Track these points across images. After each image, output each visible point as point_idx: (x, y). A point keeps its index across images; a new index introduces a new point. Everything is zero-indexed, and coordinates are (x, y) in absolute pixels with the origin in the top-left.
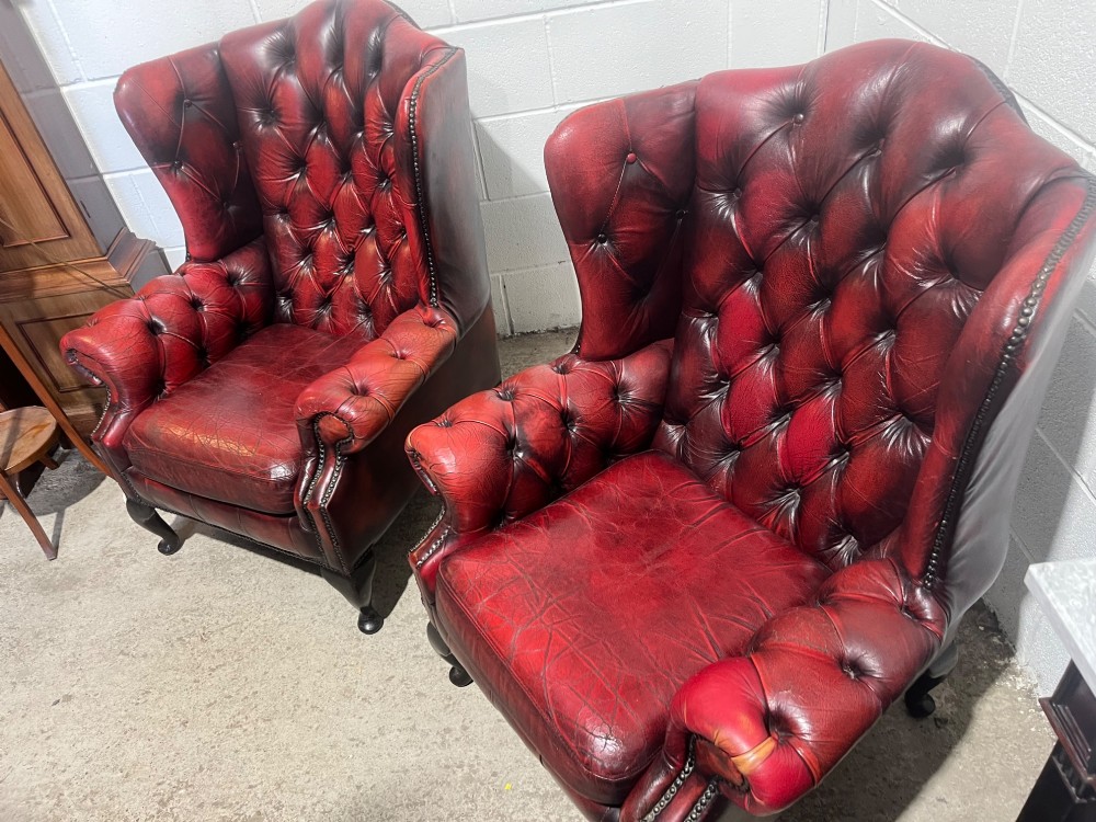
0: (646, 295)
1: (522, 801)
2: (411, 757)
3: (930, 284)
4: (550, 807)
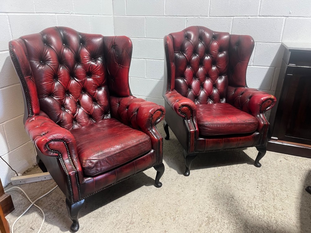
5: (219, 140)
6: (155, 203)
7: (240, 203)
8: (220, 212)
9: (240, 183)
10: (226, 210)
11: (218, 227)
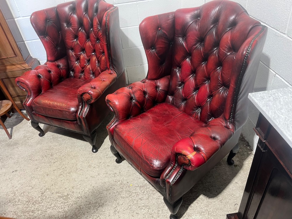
0: (163, 64)
1: (135, 188)
2: (106, 180)
3: (229, 54)
4: (142, 189)
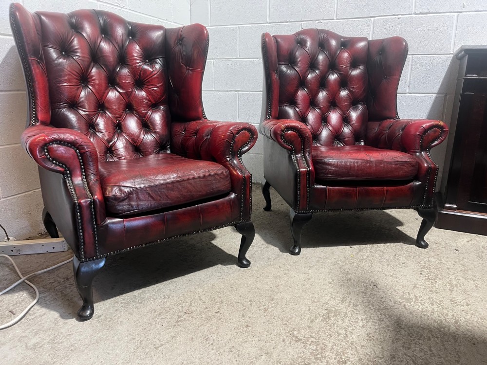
5: (350, 190)
6: (234, 288)
7: (388, 292)
8: (349, 304)
9: (389, 267)
10: (363, 301)
11: (345, 324)
